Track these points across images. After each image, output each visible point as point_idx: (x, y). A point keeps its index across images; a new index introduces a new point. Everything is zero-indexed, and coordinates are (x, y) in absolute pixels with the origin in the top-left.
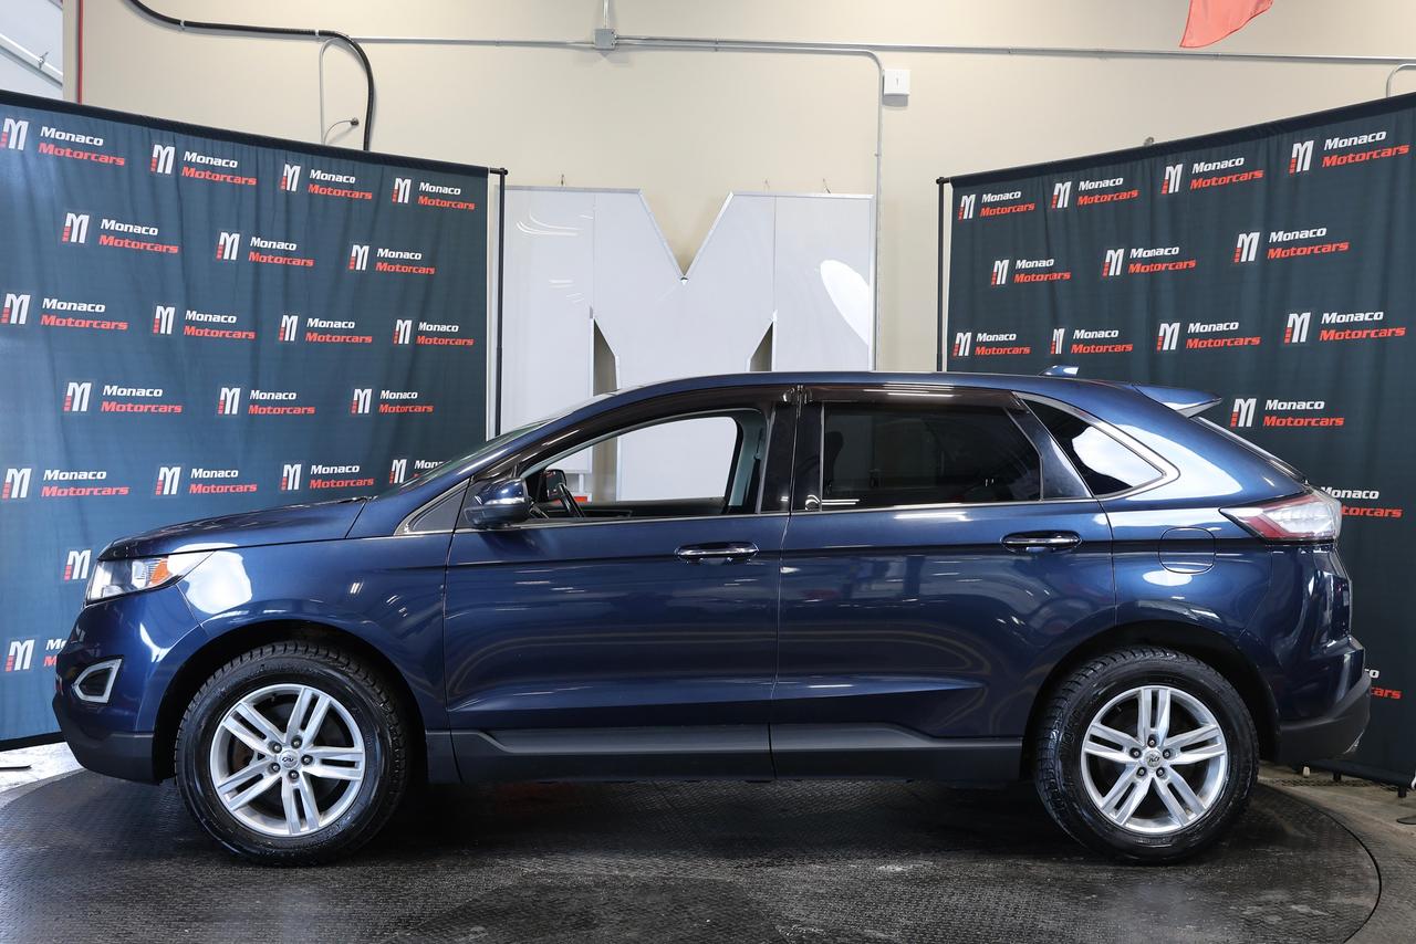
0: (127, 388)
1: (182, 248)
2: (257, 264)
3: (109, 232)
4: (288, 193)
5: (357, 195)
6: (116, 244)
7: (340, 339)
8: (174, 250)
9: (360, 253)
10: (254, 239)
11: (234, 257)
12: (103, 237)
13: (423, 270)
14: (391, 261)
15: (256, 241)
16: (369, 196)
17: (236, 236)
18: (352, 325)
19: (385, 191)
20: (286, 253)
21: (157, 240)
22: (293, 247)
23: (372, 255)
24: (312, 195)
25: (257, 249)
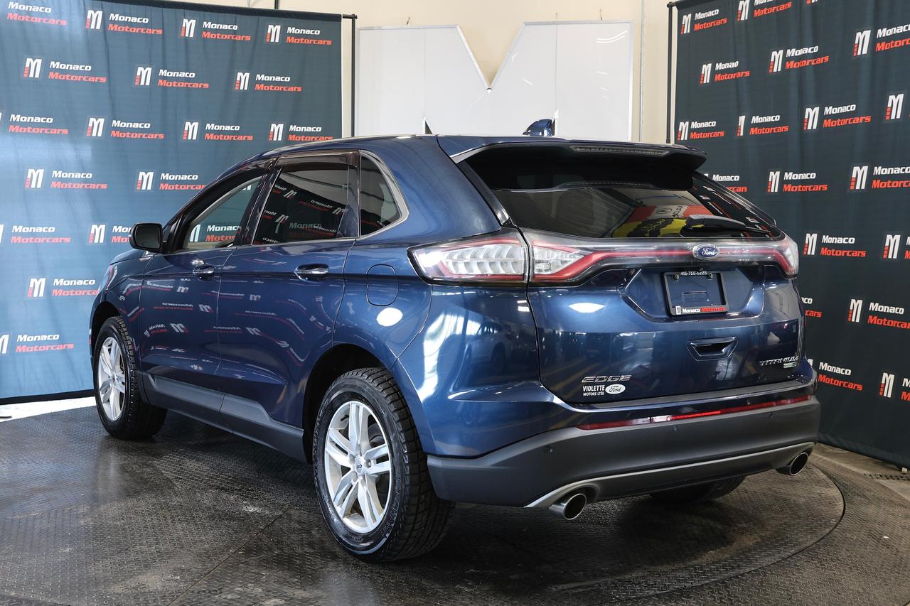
0: (68, 173)
1: (109, 78)
2: (164, 88)
3: (55, 70)
4: (187, 40)
5: (239, 38)
6: (60, 78)
7: (229, 138)
8: (103, 80)
9: (243, 78)
10: (161, 71)
11: (148, 83)
12: (51, 73)
13: (292, 89)
14: (266, 83)
15: (162, 72)
16: (248, 38)
17: (149, 69)
18: (237, 128)
19: (261, 34)
20: (187, 80)
21: (90, 74)
22: (192, 75)
23: (252, 79)
24: (205, 39)
25: (164, 78)
